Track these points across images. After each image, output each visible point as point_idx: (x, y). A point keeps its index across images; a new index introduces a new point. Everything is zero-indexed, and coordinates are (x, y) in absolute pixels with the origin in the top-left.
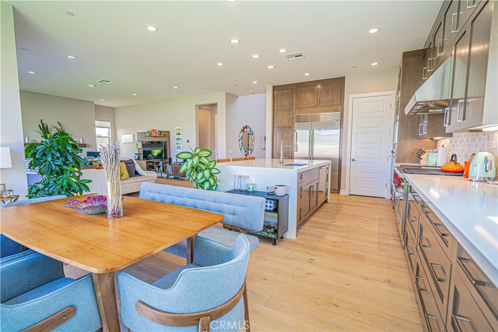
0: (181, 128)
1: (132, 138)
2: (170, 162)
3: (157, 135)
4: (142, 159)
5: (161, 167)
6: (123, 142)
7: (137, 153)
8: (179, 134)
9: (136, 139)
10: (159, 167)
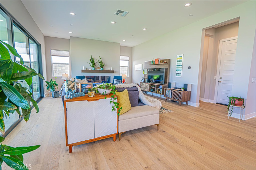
0: (182, 55)
1: (141, 67)
2: (170, 86)
3: (160, 63)
4: (147, 82)
5: (161, 90)
6: (135, 70)
7: (144, 77)
8: (180, 61)
9: (144, 67)
10: (159, 90)
